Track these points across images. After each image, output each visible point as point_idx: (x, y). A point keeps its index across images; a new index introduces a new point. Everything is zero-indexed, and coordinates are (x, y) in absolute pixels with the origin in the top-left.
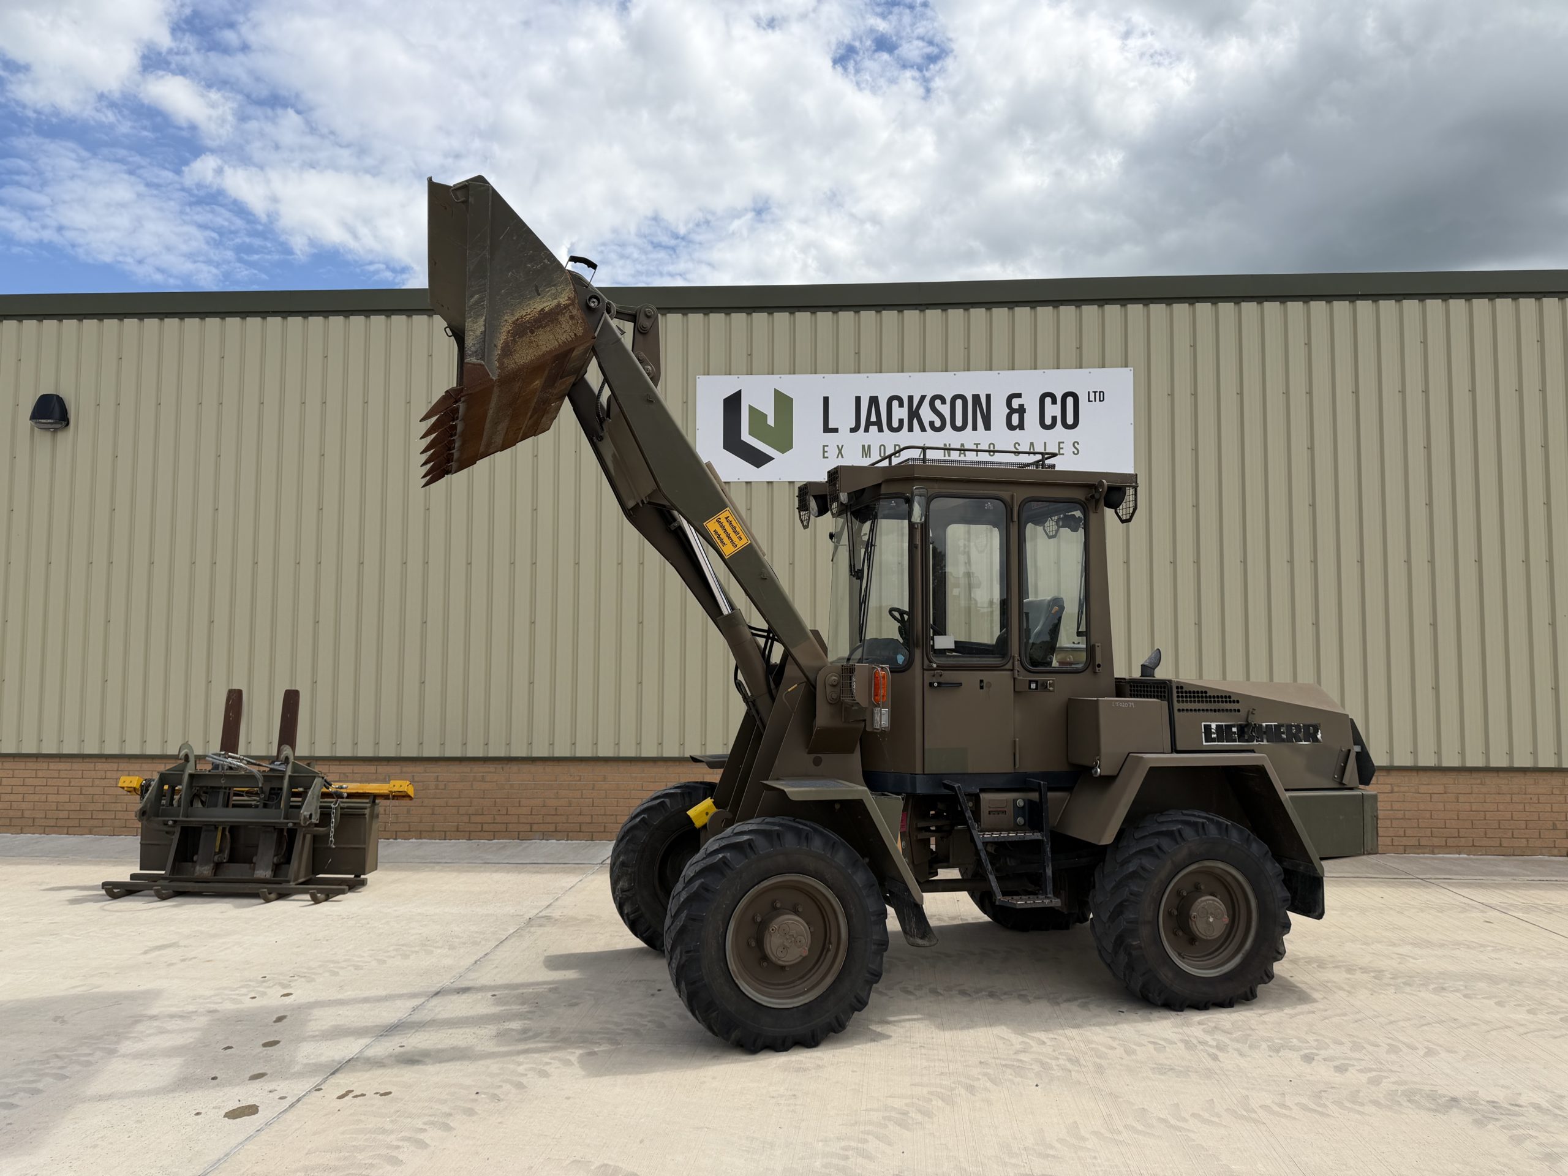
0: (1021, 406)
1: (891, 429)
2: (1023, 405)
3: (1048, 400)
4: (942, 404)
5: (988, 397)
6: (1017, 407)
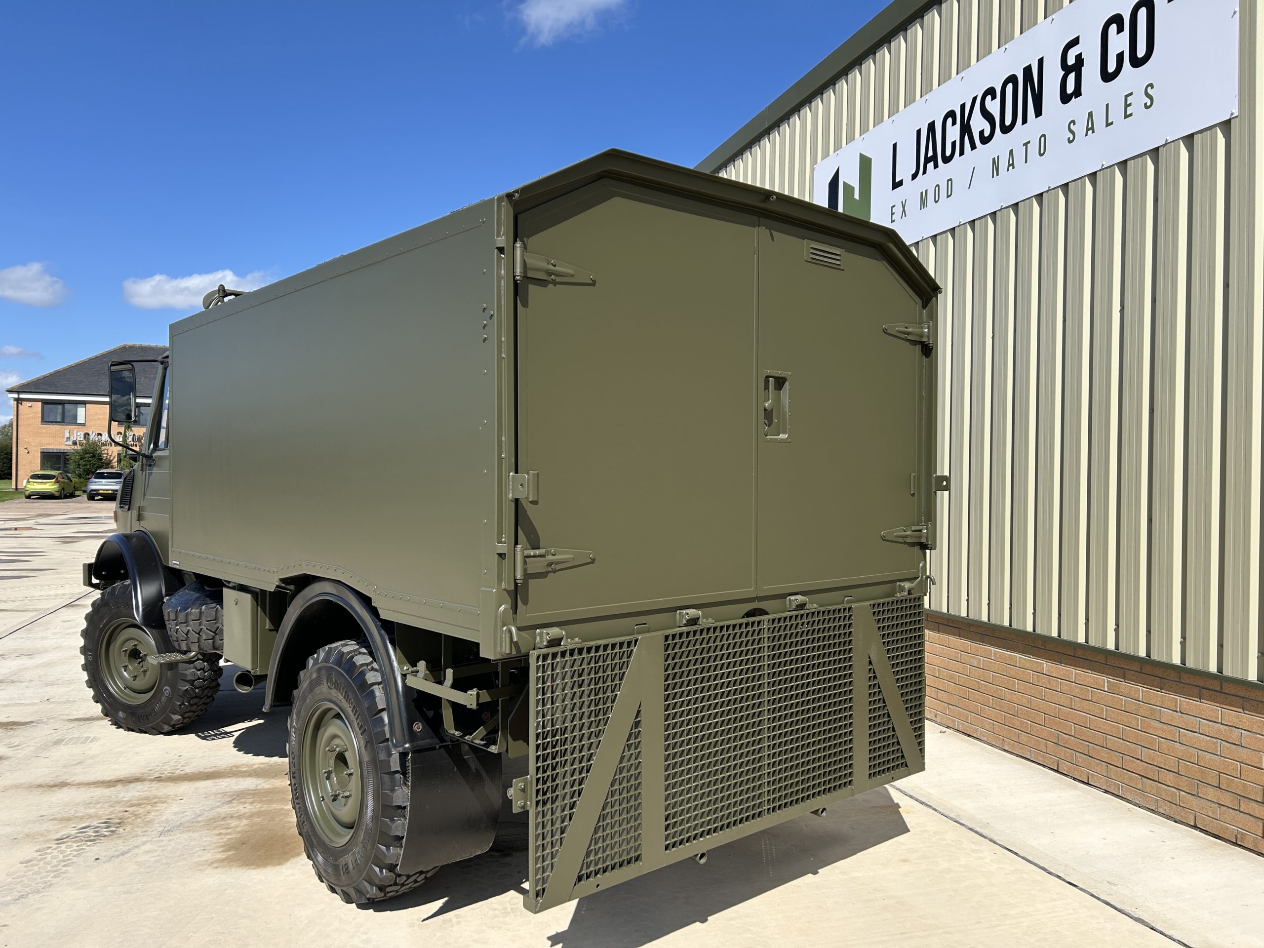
0: (1079, 59)
1: (947, 160)
2: (1080, 54)
3: (1113, 28)
4: (992, 99)
5: (1041, 61)
6: (1074, 62)
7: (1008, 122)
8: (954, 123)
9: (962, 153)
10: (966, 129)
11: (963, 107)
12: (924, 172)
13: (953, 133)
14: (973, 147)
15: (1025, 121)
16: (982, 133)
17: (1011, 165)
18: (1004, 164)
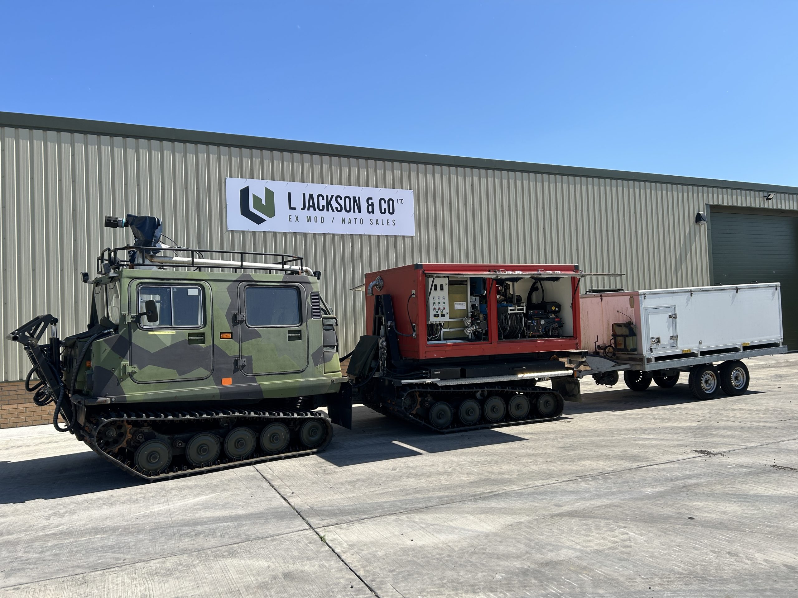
1: (319, 209)
2: (373, 203)
4: (340, 199)
5: (359, 198)
6: (371, 203)
7: (348, 209)
8: (323, 199)
9: (328, 210)
10: (329, 203)
11: (327, 196)
12: (308, 209)
13: (323, 203)
14: (333, 211)
15: (354, 212)
16: (336, 208)
17: (350, 222)
18: (347, 221)
